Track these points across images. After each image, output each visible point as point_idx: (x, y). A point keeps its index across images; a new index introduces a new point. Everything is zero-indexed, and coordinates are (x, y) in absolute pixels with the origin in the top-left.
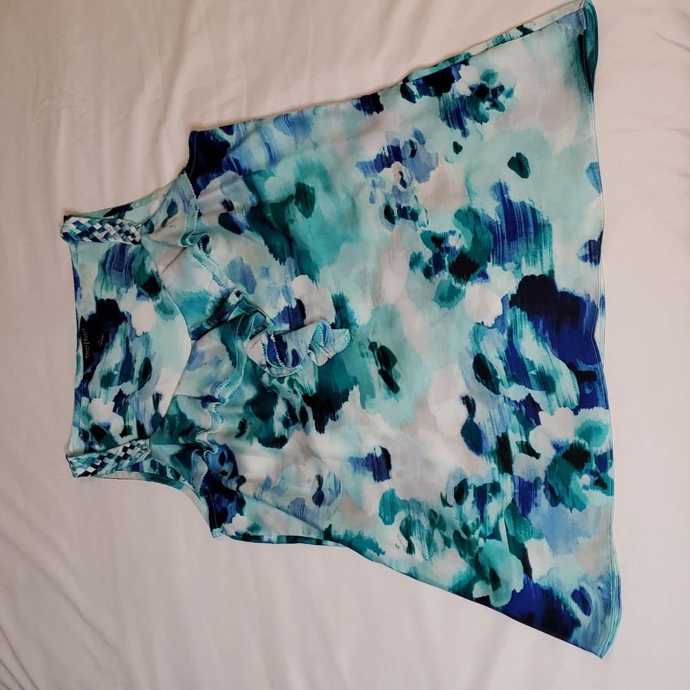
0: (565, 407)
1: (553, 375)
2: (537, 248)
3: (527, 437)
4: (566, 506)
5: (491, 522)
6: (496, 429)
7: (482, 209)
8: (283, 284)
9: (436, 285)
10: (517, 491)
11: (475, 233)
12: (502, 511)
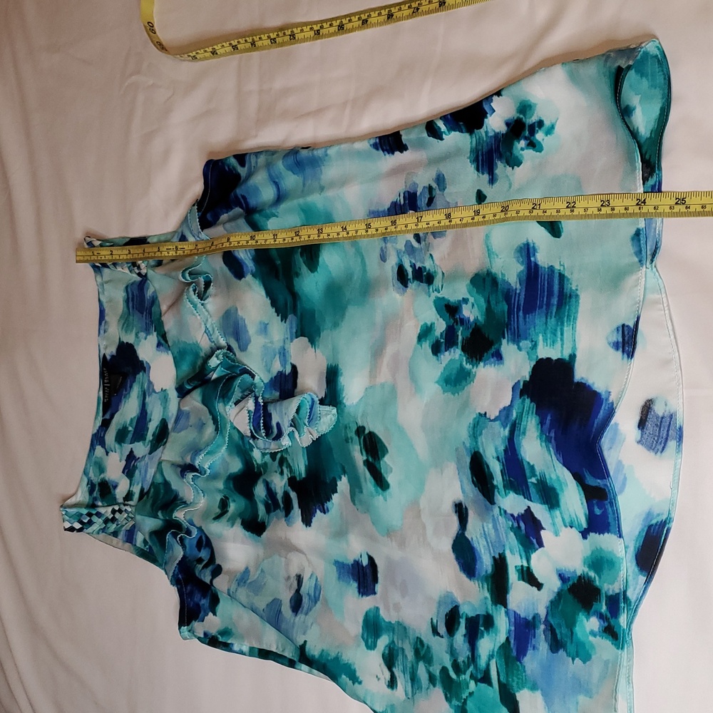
0: (571, 527)
1: (556, 486)
2: (557, 325)
3: (528, 560)
4: (568, 655)
5: (482, 662)
6: (491, 548)
7: (502, 274)
8: (282, 344)
9: (444, 365)
10: (513, 628)
11: (488, 302)
12: (493, 651)
